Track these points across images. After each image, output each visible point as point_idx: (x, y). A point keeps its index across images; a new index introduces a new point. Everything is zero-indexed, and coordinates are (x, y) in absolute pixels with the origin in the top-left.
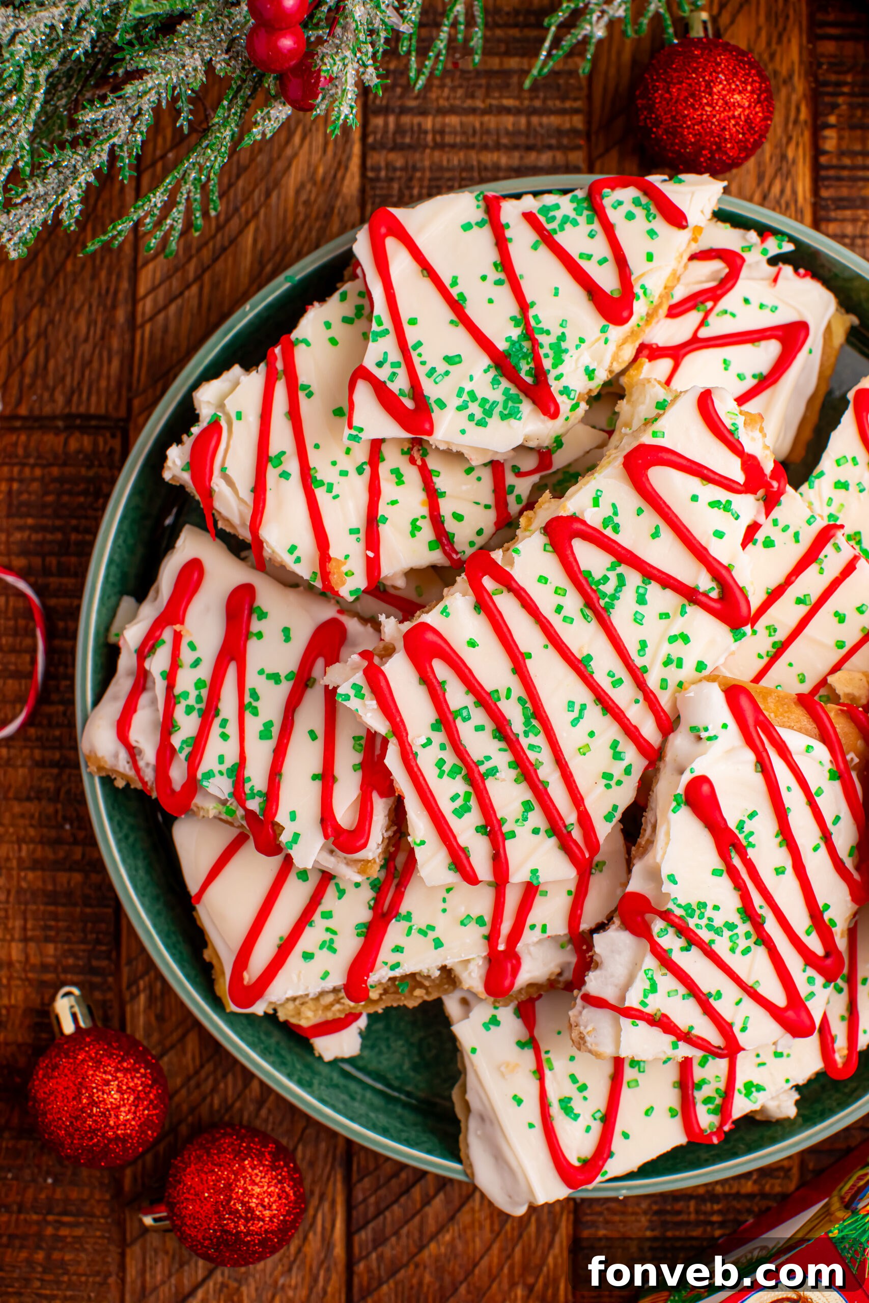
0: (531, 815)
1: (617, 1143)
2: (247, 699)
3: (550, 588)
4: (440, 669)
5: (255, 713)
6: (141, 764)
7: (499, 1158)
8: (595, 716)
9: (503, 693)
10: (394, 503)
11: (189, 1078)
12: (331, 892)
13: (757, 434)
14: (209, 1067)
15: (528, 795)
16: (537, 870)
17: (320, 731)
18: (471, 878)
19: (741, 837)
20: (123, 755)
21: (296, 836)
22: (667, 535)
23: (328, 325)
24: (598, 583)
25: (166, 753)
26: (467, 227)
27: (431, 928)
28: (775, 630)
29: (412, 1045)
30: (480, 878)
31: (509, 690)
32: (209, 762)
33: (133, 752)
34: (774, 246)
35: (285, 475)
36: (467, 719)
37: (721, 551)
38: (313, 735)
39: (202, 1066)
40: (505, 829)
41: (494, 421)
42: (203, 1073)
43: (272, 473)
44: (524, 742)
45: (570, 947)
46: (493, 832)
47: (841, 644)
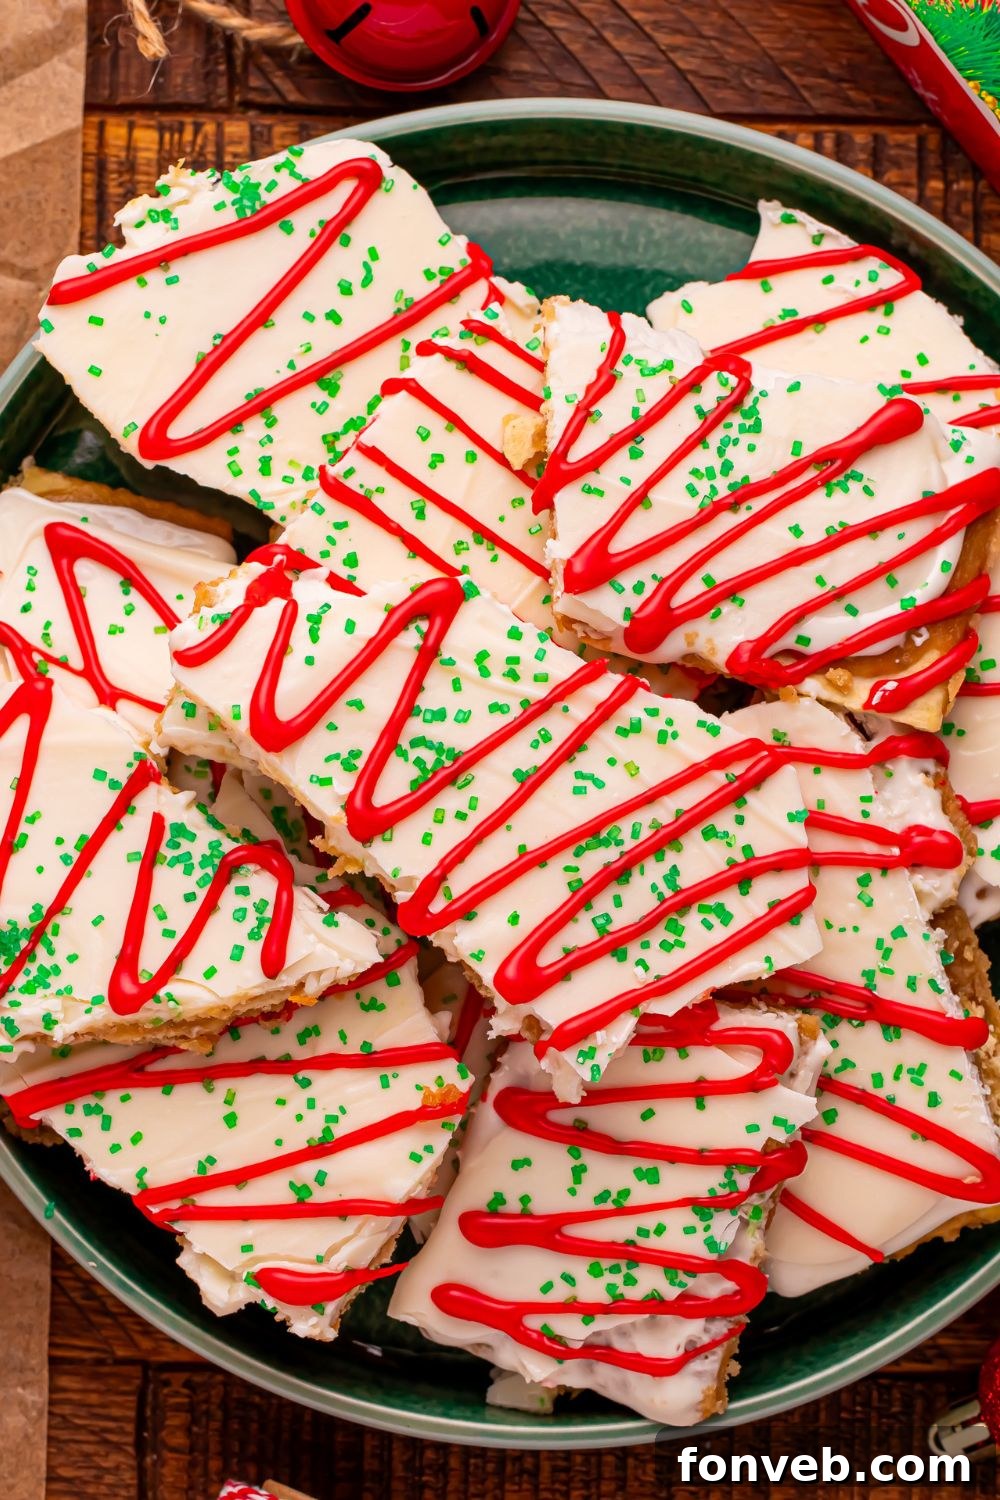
0: (720, 829)
2: (609, 1206)
3: (435, 829)
4: (550, 956)
5: (626, 1193)
6: (706, 1339)
8: (590, 759)
9: (572, 876)
10: (343, 1037)
12: (846, 1078)
13: (221, 589)
15: (696, 833)
16: (789, 814)
17: (642, 1106)
18: (808, 896)
20: (696, 1365)
21: (777, 1121)
22: (357, 691)
23: (115, 1148)
24: (423, 769)
25: (687, 1307)
27: (880, 943)
28: (460, 543)
30: (805, 884)
31: (567, 869)
32: (694, 1246)
33: (693, 1352)
35: (321, 1178)
36: (608, 918)
37: (370, 623)
38: (647, 1115)
40: (740, 859)
43: (320, 1196)
44: (629, 844)
45: (889, 766)
46: (742, 875)
47: (471, 457)
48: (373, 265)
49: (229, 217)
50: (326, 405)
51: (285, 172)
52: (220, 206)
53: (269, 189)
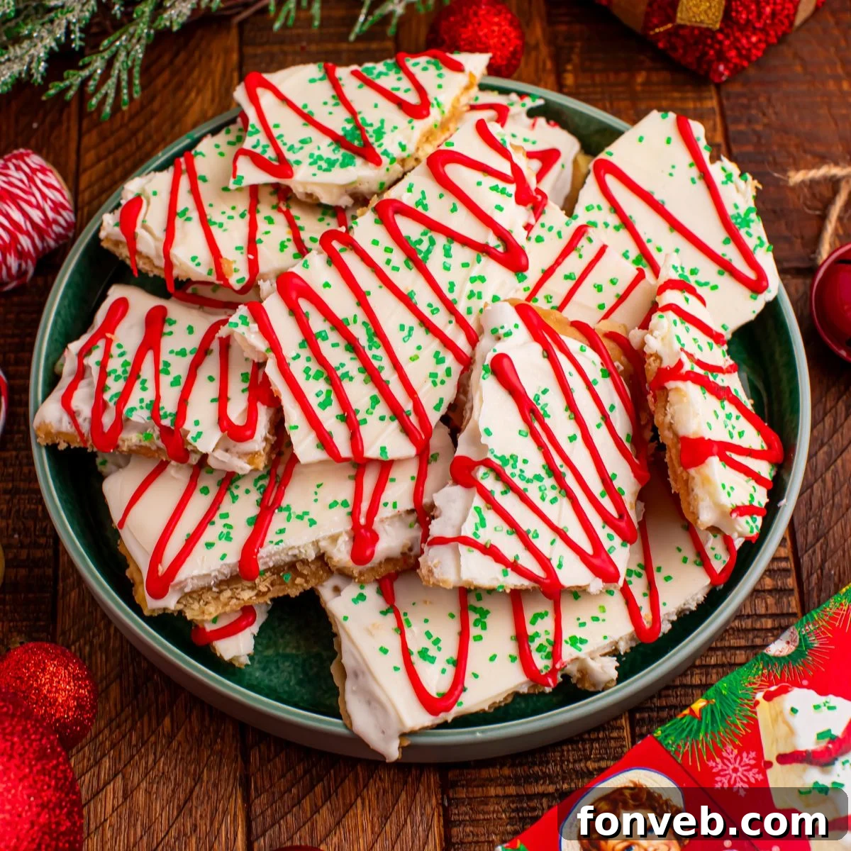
0: (377, 406)
1: (469, 681)
2: (161, 367)
3: (381, 248)
4: (305, 305)
5: (168, 373)
6: (80, 421)
7: (372, 700)
8: (420, 334)
9: (351, 320)
10: (267, 233)
11: (111, 720)
12: (227, 498)
14: (129, 710)
15: (375, 392)
16: (385, 448)
17: (217, 374)
18: (336, 456)
19: (539, 407)
20: (66, 419)
21: (200, 434)
22: (462, 209)
23: (217, 146)
24: (415, 243)
25: (99, 407)
26: (312, 81)
27: (307, 513)
28: (551, 298)
29: (297, 665)
30: (343, 455)
31: (355, 317)
32: (132, 403)
33: (73, 415)
34: (530, 103)
35: (189, 220)
36: (325, 338)
37: (502, 219)
38: (211, 378)
39: (122, 710)
40: (359, 417)
41: (336, 170)
42: (123, 716)
43: (179, 222)
44: (370, 354)
45: (417, 525)
46: (349, 418)
47: (601, 307)
48: (709, 287)
49: (731, 211)
50: (627, 258)
51: (758, 242)
52: (736, 207)
53: (748, 233)
